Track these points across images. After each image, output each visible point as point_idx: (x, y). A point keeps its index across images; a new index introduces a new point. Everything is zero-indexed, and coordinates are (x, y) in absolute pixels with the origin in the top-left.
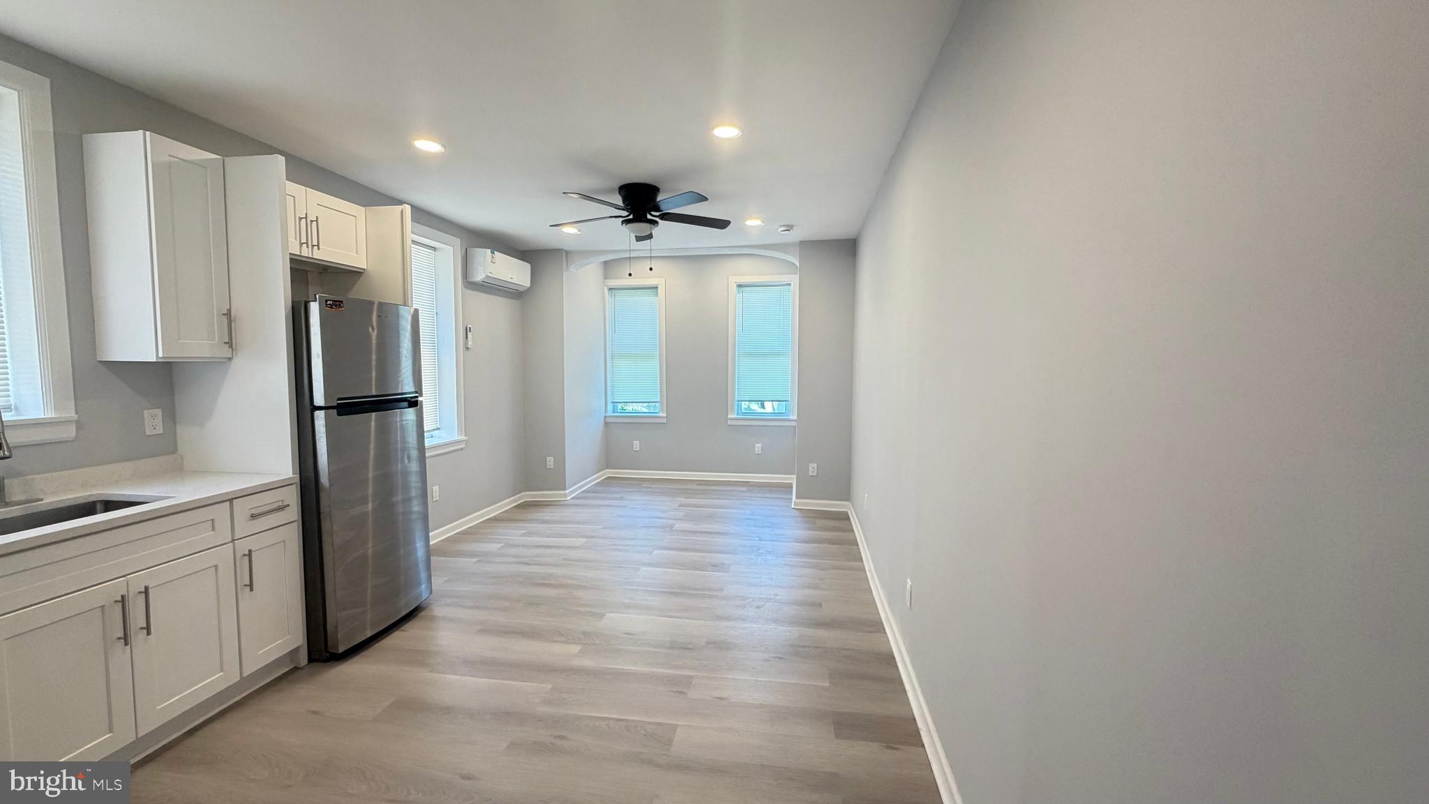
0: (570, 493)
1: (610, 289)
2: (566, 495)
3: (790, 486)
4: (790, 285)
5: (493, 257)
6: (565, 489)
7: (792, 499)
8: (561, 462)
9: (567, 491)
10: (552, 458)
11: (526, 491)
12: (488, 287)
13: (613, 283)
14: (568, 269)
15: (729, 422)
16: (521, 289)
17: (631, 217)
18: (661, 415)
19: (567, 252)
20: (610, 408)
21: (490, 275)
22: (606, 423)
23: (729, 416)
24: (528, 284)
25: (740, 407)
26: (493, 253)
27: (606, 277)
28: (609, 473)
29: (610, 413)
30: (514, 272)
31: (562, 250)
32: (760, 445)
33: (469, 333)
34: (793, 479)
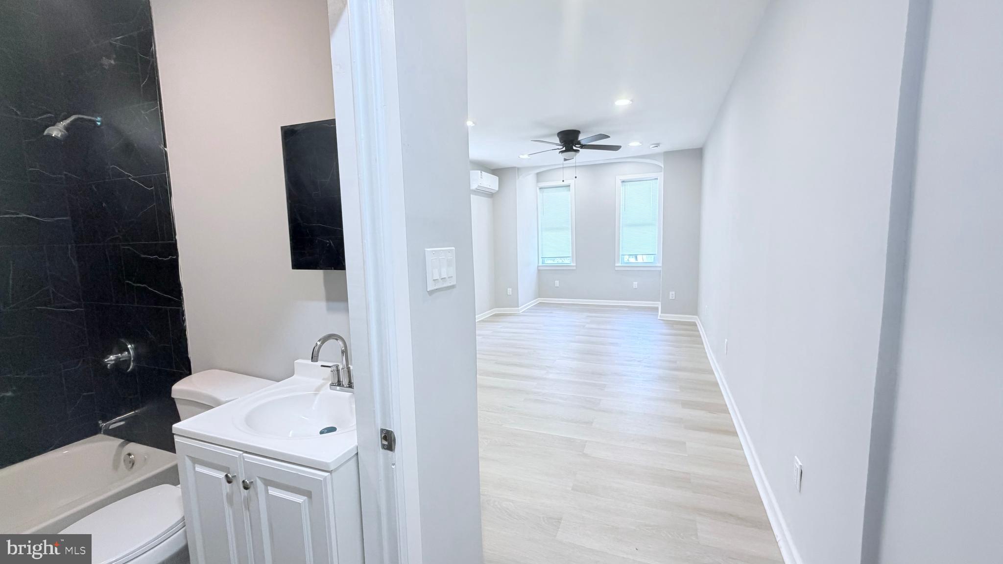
0: (522, 309)
1: (540, 188)
2: (519, 310)
3: (657, 309)
4: (657, 179)
5: (481, 175)
6: (518, 307)
7: (658, 315)
8: (516, 289)
9: (520, 308)
10: (511, 289)
11: (496, 308)
12: (479, 192)
13: (542, 185)
14: (519, 178)
15: (616, 269)
16: (493, 192)
17: (564, 149)
18: (572, 264)
19: (518, 169)
20: (541, 260)
21: (480, 185)
22: (539, 270)
23: (617, 265)
24: (497, 189)
25: (623, 259)
26: (481, 172)
27: (538, 181)
28: (541, 300)
29: (540, 264)
30: (489, 182)
31: (515, 167)
32: (636, 283)
34: (659, 304)
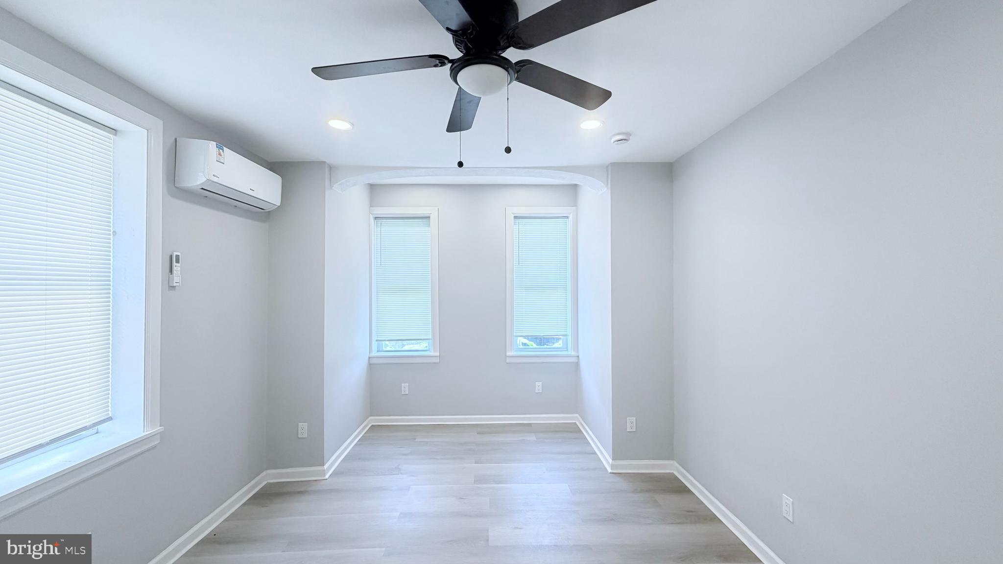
0: (331, 467)
1: (376, 218)
2: (324, 473)
4: (567, 217)
5: (220, 154)
6: (321, 464)
9: (325, 466)
10: (305, 424)
11: (267, 469)
12: (214, 199)
13: (380, 211)
14: (331, 187)
15: (508, 360)
16: (268, 208)
18: (432, 354)
19: (331, 167)
20: (374, 345)
21: (214, 179)
22: (370, 367)
23: (508, 354)
24: (278, 204)
27: (371, 206)
28: (374, 421)
29: (374, 354)
31: (324, 162)
32: (540, 383)
33: (174, 264)
